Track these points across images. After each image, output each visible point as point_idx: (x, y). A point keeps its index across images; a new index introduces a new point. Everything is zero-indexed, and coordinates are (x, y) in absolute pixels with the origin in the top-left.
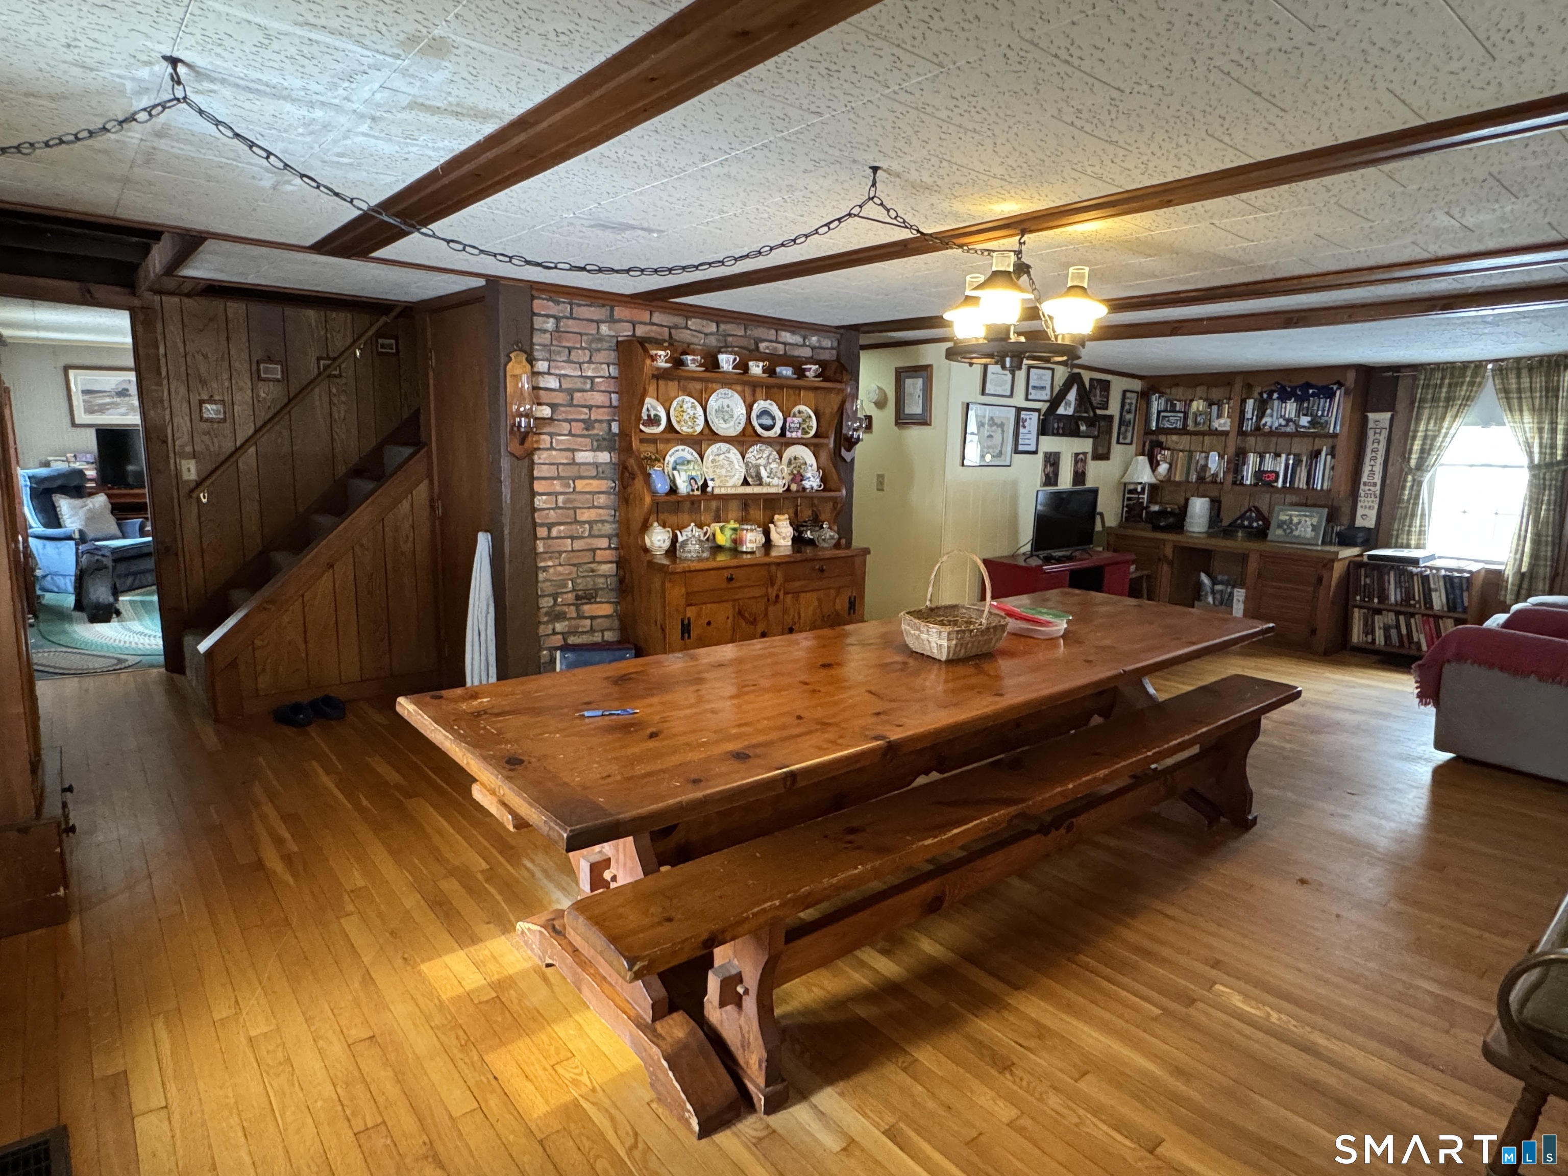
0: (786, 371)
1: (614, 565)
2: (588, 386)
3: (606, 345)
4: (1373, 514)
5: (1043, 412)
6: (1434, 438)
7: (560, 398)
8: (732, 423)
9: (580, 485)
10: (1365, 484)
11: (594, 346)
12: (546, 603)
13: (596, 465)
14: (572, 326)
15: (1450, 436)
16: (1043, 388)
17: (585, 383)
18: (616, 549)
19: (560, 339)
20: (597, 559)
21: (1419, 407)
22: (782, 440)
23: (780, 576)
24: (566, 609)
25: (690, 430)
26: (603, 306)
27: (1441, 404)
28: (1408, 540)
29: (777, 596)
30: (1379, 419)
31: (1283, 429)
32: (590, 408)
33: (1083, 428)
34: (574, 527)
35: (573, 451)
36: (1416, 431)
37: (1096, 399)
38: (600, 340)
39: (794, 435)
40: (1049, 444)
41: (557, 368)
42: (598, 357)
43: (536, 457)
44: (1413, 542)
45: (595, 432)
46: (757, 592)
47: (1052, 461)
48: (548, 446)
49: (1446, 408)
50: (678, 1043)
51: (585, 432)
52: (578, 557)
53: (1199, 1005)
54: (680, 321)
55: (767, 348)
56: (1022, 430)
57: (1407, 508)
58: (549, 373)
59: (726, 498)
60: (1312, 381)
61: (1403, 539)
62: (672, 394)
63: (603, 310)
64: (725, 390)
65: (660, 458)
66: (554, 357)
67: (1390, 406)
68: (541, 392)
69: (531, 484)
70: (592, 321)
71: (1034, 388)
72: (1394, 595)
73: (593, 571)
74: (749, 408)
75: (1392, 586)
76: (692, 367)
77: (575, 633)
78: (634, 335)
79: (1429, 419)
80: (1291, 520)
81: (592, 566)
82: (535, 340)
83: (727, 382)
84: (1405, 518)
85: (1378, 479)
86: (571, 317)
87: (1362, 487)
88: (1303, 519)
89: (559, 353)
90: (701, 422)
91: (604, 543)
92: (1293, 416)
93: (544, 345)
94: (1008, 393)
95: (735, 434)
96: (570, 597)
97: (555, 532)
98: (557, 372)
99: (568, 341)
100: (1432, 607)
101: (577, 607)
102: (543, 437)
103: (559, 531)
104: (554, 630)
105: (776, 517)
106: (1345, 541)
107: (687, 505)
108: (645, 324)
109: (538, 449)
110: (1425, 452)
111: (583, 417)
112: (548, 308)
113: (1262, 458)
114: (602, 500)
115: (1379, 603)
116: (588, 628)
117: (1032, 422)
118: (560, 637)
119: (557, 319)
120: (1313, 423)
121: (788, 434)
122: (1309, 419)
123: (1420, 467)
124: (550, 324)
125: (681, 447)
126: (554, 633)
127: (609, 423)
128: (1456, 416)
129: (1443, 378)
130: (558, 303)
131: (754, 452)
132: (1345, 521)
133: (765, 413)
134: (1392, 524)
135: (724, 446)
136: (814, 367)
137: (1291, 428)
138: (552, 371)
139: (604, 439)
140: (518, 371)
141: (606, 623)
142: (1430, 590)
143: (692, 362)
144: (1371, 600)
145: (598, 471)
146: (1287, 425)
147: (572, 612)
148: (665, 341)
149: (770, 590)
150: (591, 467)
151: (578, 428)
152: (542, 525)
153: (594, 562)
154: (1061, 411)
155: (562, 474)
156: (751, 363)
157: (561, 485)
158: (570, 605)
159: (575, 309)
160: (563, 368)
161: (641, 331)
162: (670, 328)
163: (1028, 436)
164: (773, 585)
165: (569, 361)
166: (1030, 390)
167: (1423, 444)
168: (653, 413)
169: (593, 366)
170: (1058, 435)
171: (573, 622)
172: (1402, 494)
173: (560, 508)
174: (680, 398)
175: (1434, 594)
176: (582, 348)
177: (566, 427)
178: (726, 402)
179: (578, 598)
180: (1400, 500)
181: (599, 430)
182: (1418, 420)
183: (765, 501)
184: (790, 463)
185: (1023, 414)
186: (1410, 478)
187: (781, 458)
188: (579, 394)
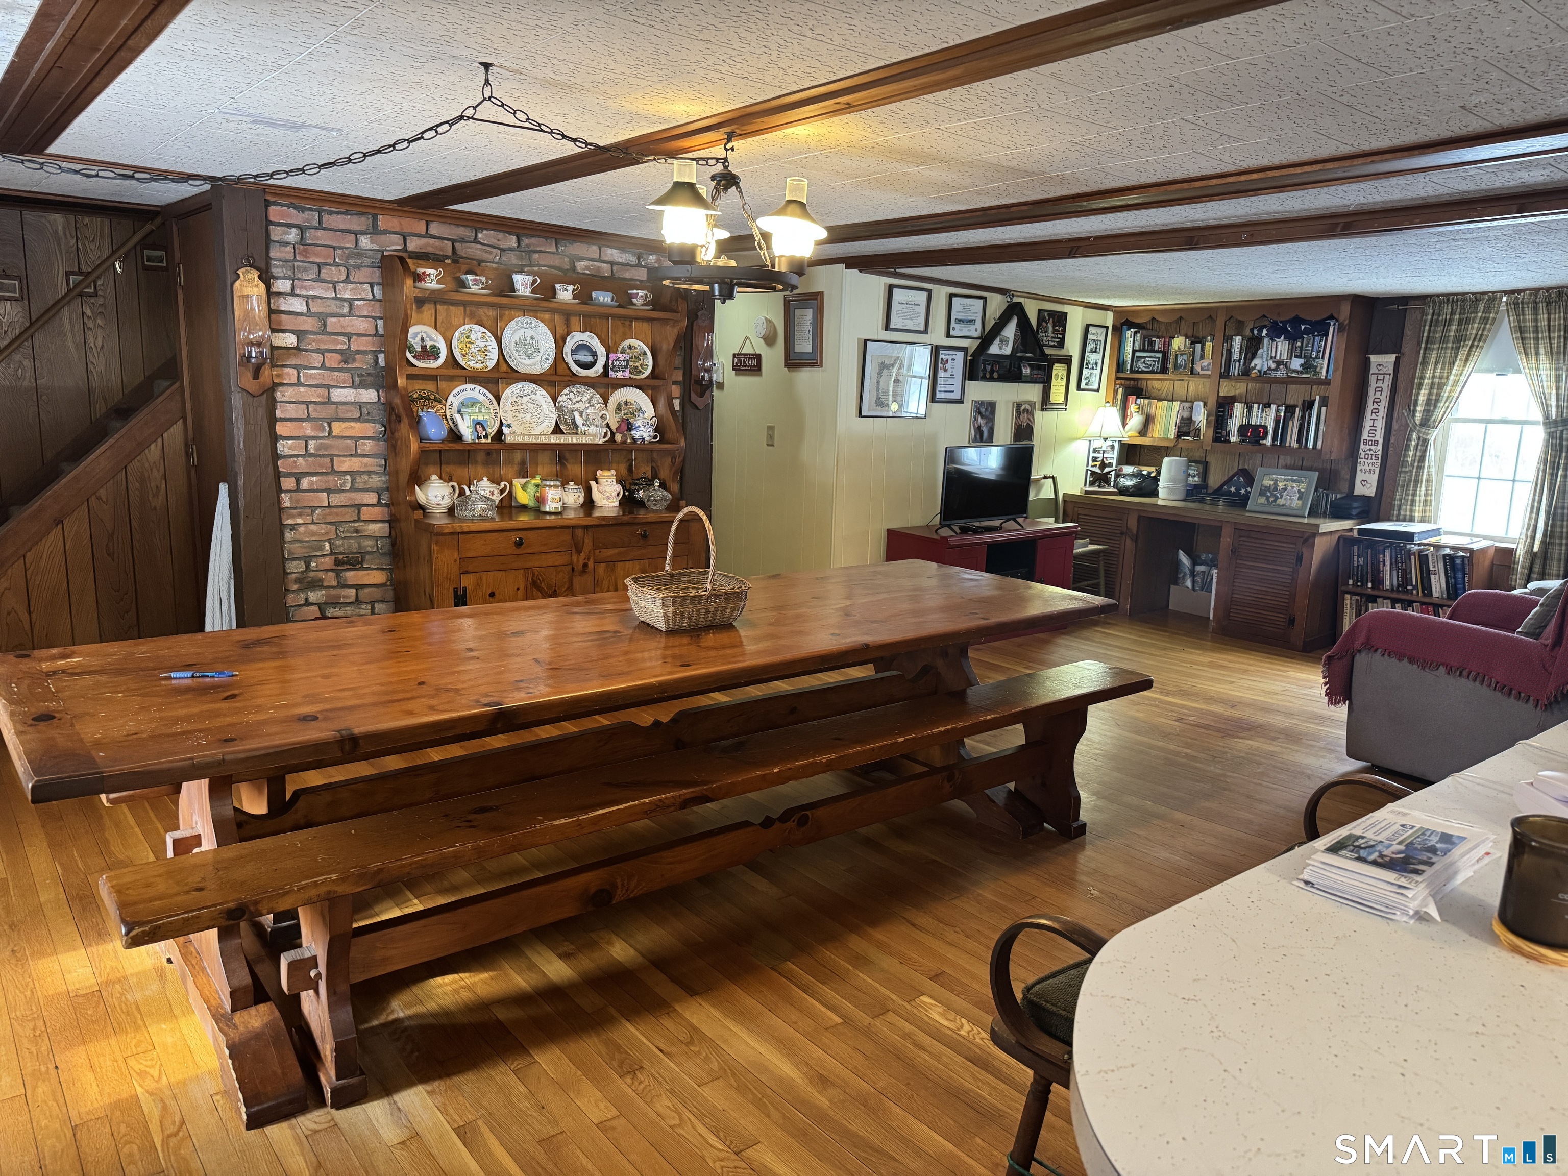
0: (604, 297)
1: (387, 525)
2: (346, 310)
3: (367, 261)
4: (1374, 479)
5: (971, 352)
6: (1441, 386)
7: (308, 324)
8: (538, 359)
9: (337, 428)
10: (1365, 442)
11: (351, 262)
12: (295, 568)
13: (360, 405)
14: (322, 237)
15: (1461, 384)
16: (971, 322)
17: (342, 307)
18: (387, 505)
19: (305, 253)
20: (362, 517)
21: (1426, 349)
22: (606, 380)
23: (588, 543)
24: (322, 575)
25: (479, 366)
26: (363, 214)
27: (1450, 345)
28: (1411, 511)
29: (585, 565)
30: (1382, 362)
31: (1273, 374)
32: (349, 336)
33: (1026, 371)
34: (330, 478)
35: (328, 387)
36: (1422, 378)
37: (1047, 336)
38: (358, 253)
39: (619, 375)
40: (980, 391)
41: (302, 287)
42: (355, 276)
43: (278, 395)
44: (1417, 515)
45: (356, 365)
46: (559, 559)
47: (986, 411)
48: (294, 380)
49: (1458, 348)
50: (249, 1032)
51: (343, 365)
52: (337, 514)
53: (891, 1017)
54: (468, 233)
55: (587, 268)
56: (941, 374)
57: (1411, 471)
58: (292, 294)
59: (535, 449)
60: (1303, 316)
61: (1405, 511)
62: (456, 321)
63: (363, 219)
64: (527, 319)
65: (440, 398)
66: (299, 275)
67: (1394, 347)
68: (283, 316)
69: (272, 428)
70: (349, 232)
71: (959, 321)
72: (1389, 579)
73: (357, 531)
74: (560, 342)
75: (1388, 568)
76: (475, 289)
77: (335, 604)
78: (405, 249)
79: (1437, 363)
80: (1276, 485)
81: (357, 525)
82: (272, 254)
83: (529, 308)
84: (1408, 486)
85: (1379, 437)
86: (320, 227)
87: (1362, 446)
88: (1290, 484)
89: (305, 270)
90: (494, 355)
91: (372, 498)
92: (1284, 357)
93: (286, 261)
94: (922, 328)
95: (540, 371)
96: (328, 562)
97: (305, 483)
98: (304, 292)
99: (316, 255)
100: (1430, 594)
101: (338, 573)
102: (286, 370)
103: (312, 483)
104: (306, 599)
105: (599, 472)
106: (1338, 513)
107: (481, 456)
108: (420, 236)
109: (282, 384)
110: (1432, 403)
111: (339, 347)
112: (289, 216)
113: (1250, 409)
114: (367, 447)
115: (1373, 588)
116: (353, 599)
117: (956, 364)
118: (315, 608)
119: (302, 229)
120: (1307, 367)
121: (612, 374)
122: (1302, 361)
123: (1426, 423)
124: (293, 236)
125: (469, 386)
126: (307, 603)
127: (375, 354)
128: (1467, 360)
129: (1452, 313)
130: (302, 210)
131: (567, 397)
132: (1344, 487)
133: (582, 347)
134: (1394, 492)
135: (529, 387)
136: (641, 293)
137: (1281, 373)
138: (298, 292)
139: (369, 374)
140: (248, 291)
141: (376, 593)
142: (1429, 573)
143: (475, 285)
144: (1364, 585)
145: (362, 413)
146: (1277, 369)
147: (330, 579)
148: (447, 257)
149: (575, 558)
150: (352, 408)
151: (333, 360)
152: (288, 475)
153: (359, 520)
154: (994, 349)
155: (313, 415)
156: (557, 286)
157: (312, 429)
158: (327, 570)
159: (325, 217)
160: (314, 288)
161: (413, 245)
162: (453, 241)
163: (950, 381)
164: (579, 551)
165: (319, 280)
166: (953, 324)
167: (1430, 394)
168: (428, 344)
169: (350, 286)
170: (992, 379)
171: (333, 592)
172: (1405, 456)
173: (312, 455)
174: (467, 327)
175: (1432, 577)
176: (334, 264)
177: (317, 359)
178: (529, 333)
179: (338, 562)
180: (1404, 464)
181: (362, 364)
182: (1425, 364)
183: (586, 452)
184: (619, 408)
185: (943, 355)
186: (1415, 436)
187: (606, 402)
188: (334, 320)
